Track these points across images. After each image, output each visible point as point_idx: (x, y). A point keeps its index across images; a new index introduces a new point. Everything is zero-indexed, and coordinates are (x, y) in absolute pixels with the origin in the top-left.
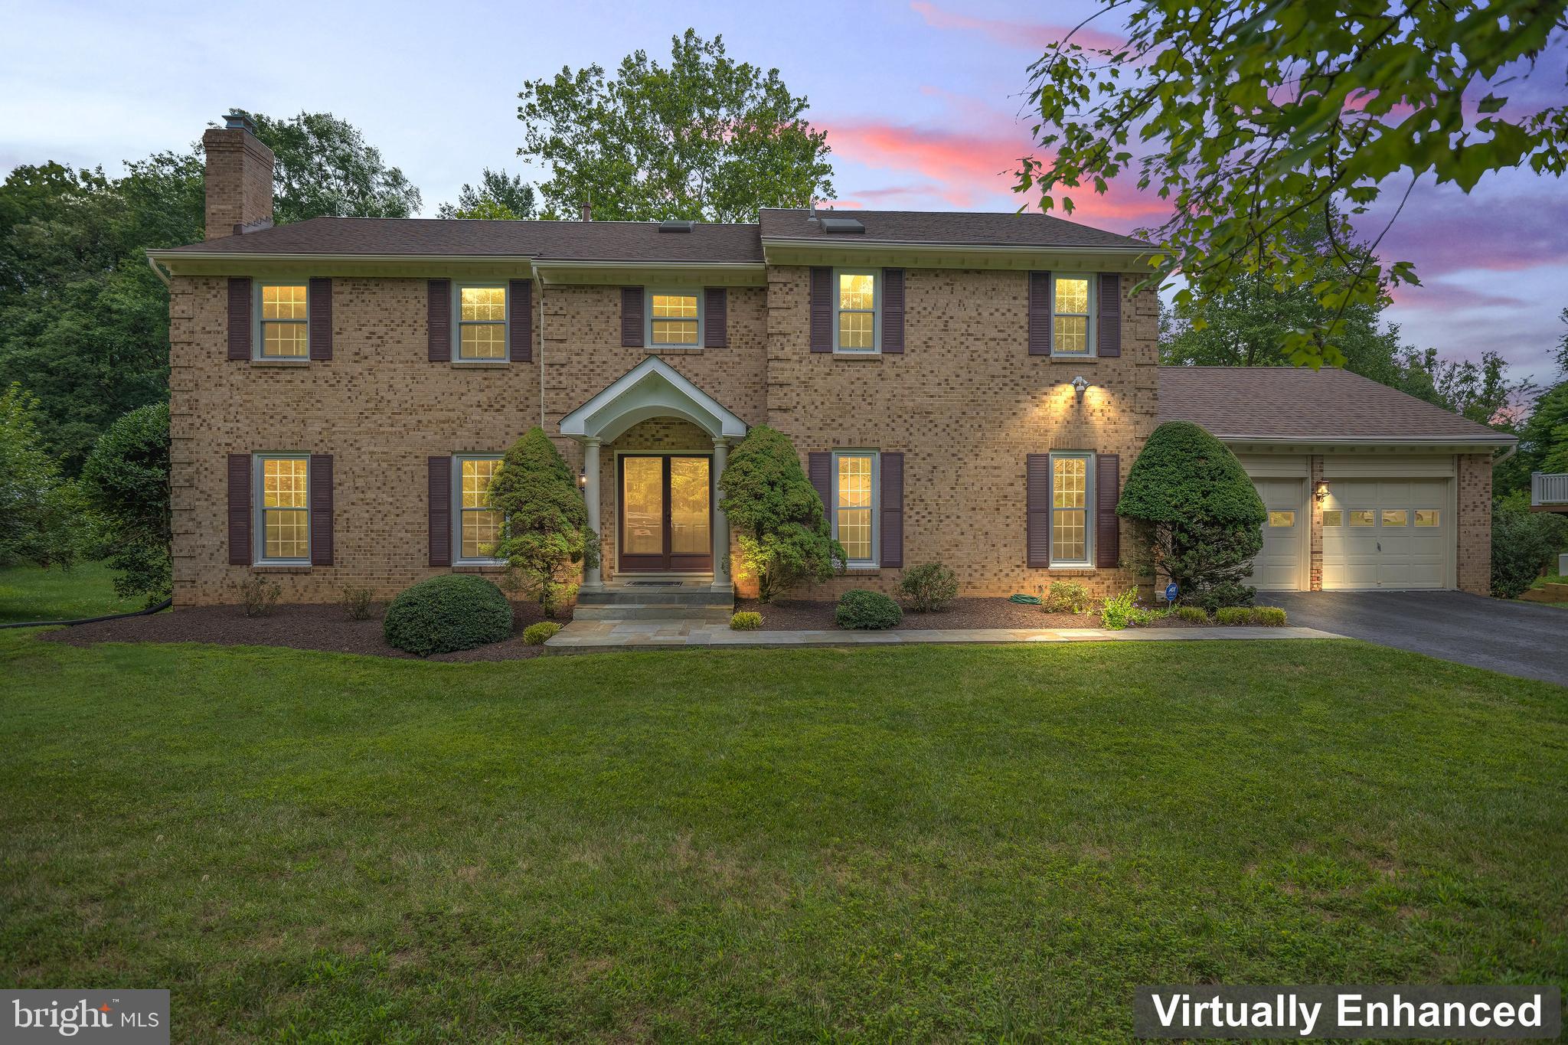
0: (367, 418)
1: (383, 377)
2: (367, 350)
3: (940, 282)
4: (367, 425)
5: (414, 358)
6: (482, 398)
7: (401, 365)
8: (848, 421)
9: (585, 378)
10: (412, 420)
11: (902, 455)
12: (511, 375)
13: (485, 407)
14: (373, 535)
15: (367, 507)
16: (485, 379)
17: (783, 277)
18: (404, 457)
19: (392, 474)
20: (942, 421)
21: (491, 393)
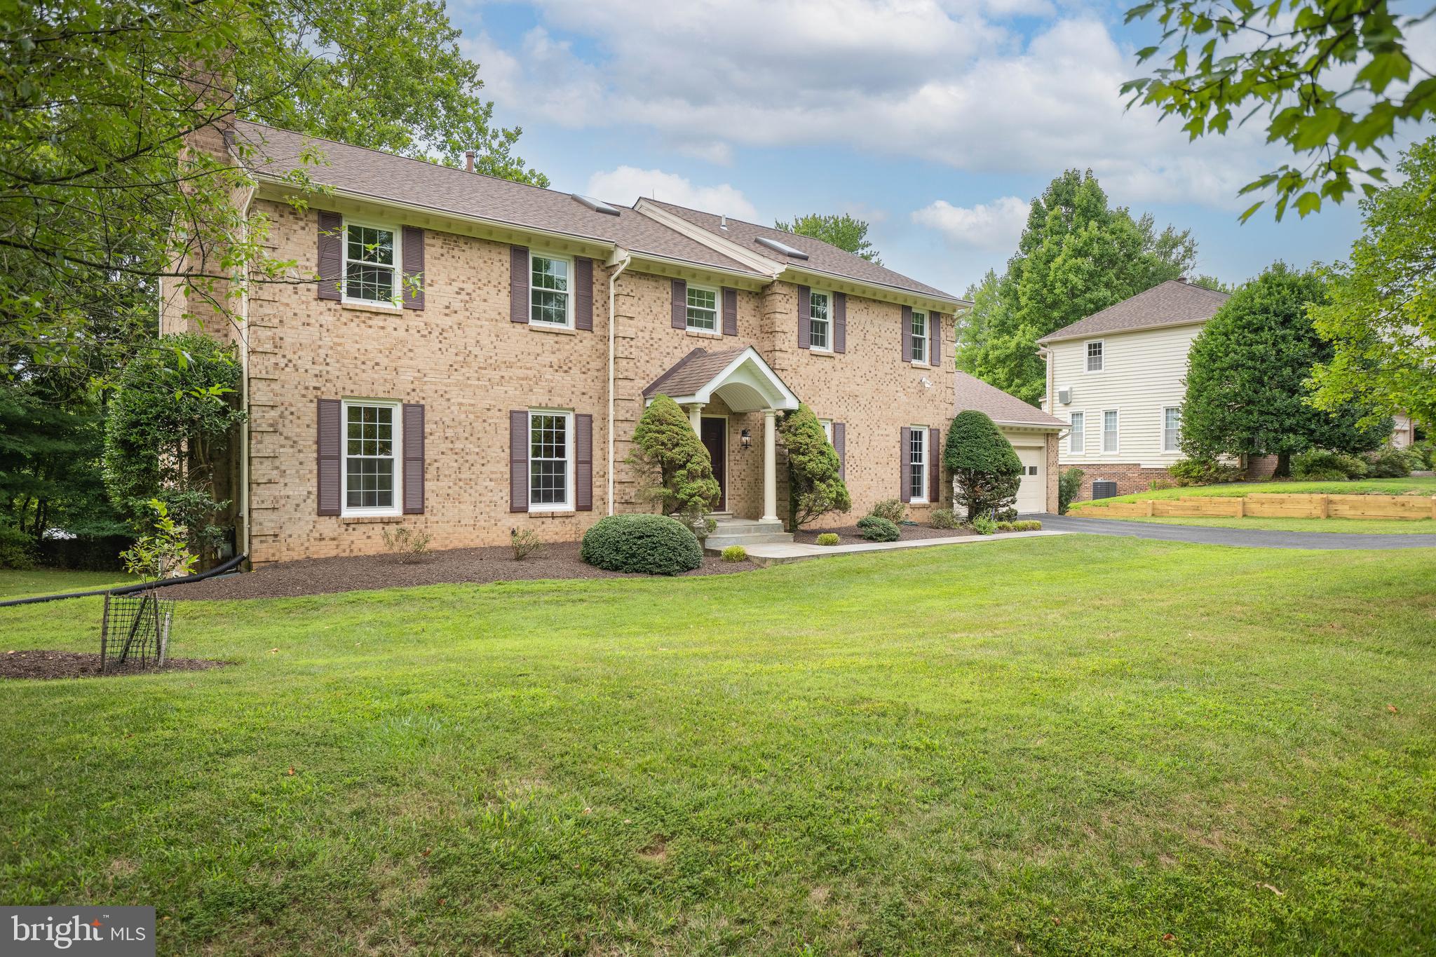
0: (456, 370)
1: (471, 332)
2: (457, 305)
4: (456, 377)
5: (498, 317)
6: (554, 359)
7: (487, 323)
9: (647, 351)
10: (496, 375)
11: (844, 425)
12: (577, 341)
13: (556, 368)
14: (461, 484)
15: (456, 457)
16: (557, 342)
17: (784, 290)
18: (488, 410)
19: (478, 425)
21: (561, 356)
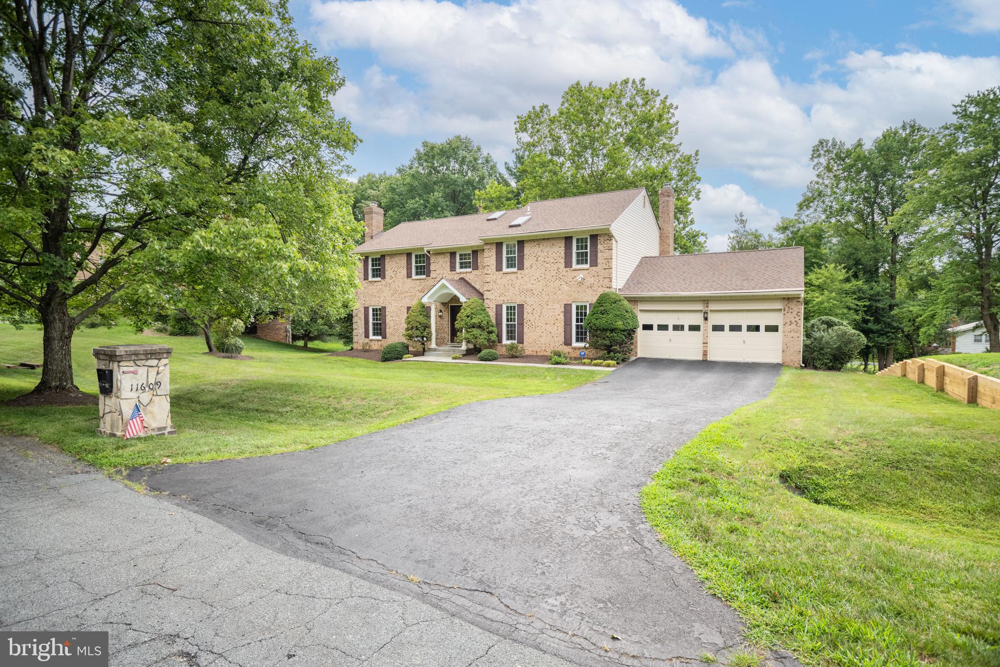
0: (393, 295)
1: (397, 283)
2: (393, 276)
3: (535, 244)
4: (393, 297)
5: (404, 277)
6: (419, 288)
7: (401, 279)
8: (507, 294)
10: (403, 296)
11: (523, 305)
13: (420, 291)
14: (395, 329)
15: (393, 322)
16: (420, 282)
17: (488, 247)
18: (401, 307)
19: (399, 312)
20: (536, 293)
21: (421, 287)
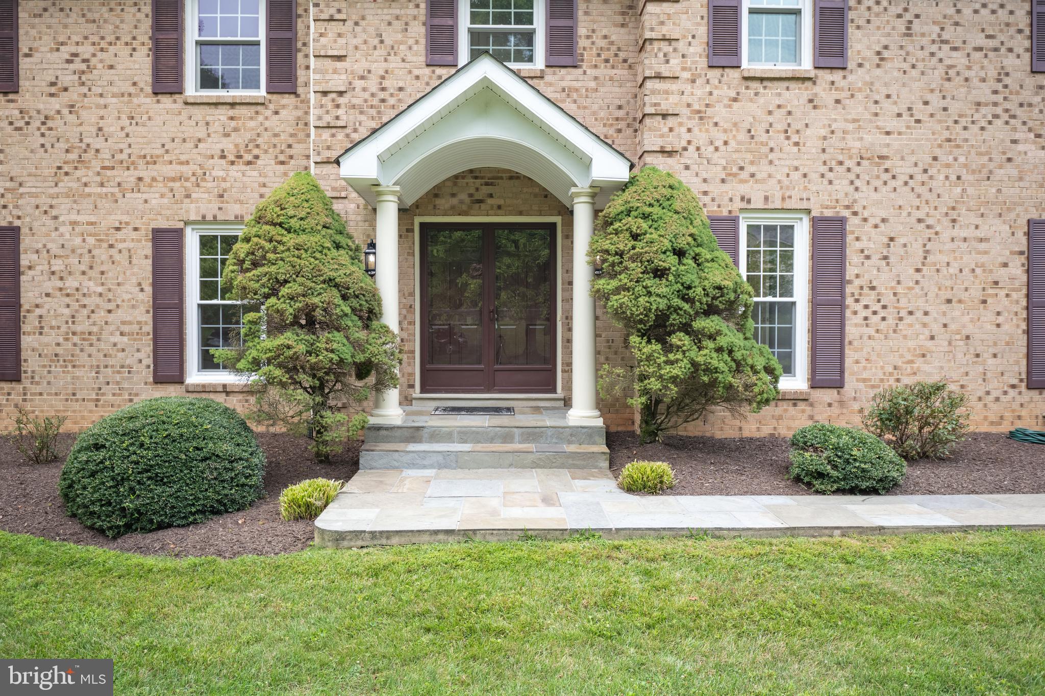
0: (67, 174)
1: (90, 117)
2: (67, 79)
4: (67, 183)
5: (132, 90)
6: (228, 145)
7: (114, 100)
8: (763, 170)
9: (373, 112)
10: (129, 177)
11: (842, 221)
12: (268, 113)
13: (231, 157)
14: (76, 339)
15: (67, 300)
16: (232, 118)
18: (118, 229)
19: (101, 253)
20: (903, 169)
21: (240, 139)
